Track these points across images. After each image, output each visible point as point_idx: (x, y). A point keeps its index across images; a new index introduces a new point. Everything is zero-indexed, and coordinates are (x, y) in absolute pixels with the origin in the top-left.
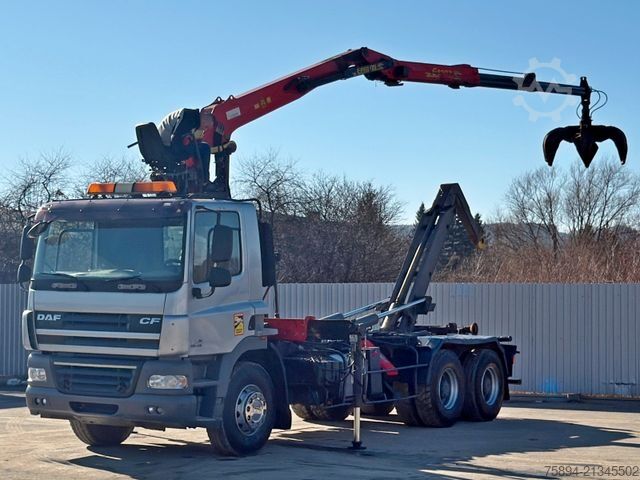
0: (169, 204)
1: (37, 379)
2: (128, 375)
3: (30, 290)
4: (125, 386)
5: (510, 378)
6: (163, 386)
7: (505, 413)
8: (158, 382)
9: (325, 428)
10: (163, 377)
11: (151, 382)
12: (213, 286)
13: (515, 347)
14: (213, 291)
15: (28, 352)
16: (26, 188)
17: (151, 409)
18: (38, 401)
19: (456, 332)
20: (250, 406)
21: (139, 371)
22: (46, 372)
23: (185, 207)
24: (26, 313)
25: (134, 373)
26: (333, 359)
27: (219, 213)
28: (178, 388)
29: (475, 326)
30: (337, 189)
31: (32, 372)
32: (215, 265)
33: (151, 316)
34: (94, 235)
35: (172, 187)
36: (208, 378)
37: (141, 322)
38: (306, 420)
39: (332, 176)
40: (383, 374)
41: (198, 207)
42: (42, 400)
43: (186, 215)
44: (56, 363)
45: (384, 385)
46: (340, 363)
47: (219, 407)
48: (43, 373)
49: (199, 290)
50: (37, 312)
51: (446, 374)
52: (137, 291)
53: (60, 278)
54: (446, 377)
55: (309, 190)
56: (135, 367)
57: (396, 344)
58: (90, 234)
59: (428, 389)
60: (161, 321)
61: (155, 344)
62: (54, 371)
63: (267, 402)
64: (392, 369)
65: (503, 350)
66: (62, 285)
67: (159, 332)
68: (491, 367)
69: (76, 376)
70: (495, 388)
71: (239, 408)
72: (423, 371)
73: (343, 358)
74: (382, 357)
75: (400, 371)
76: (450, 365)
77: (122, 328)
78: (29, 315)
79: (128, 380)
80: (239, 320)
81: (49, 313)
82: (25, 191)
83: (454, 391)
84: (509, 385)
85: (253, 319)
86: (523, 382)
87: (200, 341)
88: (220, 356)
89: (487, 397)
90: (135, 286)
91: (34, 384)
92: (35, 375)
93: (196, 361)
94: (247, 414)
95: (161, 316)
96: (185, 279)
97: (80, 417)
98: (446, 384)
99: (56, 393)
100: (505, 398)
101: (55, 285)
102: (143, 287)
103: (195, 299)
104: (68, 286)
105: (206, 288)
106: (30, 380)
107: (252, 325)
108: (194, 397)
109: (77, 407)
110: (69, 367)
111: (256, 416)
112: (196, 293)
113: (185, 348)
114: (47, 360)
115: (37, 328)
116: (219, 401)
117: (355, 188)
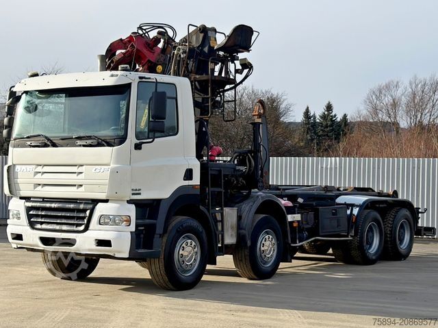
117: (259, 94)
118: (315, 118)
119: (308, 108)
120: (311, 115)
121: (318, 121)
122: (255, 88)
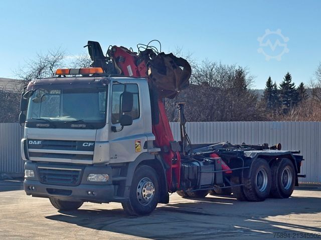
0: (98, 80)
1: (29, 176)
2: (76, 174)
3: (25, 127)
4: (75, 180)
5: (298, 174)
6: (96, 180)
7: (296, 193)
8: (93, 178)
9: (193, 201)
10: (96, 175)
11: (89, 178)
12: (123, 125)
13: (302, 157)
14: (122, 128)
15: (24, 161)
16: (40, 70)
17: (89, 193)
18: (30, 188)
19: (268, 148)
20: (145, 189)
21: (83, 171)
22: (34, 173)
23: (107, 82)
24: (23, 140)
25: (80, 173)
26: (193, 165)
27: (125, 85)
28: (104, 181)
29: (280, 145)
30: (216, 69)
31: (27, 172)
32: (124, 114)
33: (89, 142)
34: (60, 97)
35: (100, 70)
36: (121, 175)
37: (84, 145)
38: (184, 197)
39: (213, 62)
40: (223, 173)
41: (114, 82)
42: (32, 187)
43: (108, 86)
44: (39, 167)
45: (224, 179)
46: (198, 167)
47: (127, 191)
48: (33, 173)
49: (115, 127)
50: (29, 140)
51: (260, 172)
52: (81, 128)
53: (41, 121)
54: (261, 173)
55: (200, 70)
56: (81, 170)
57: (231, 156)
58: (58, 96)
59: (250, 180)
60: (94, 145)
61: (91, 157)
62: (39, 172)
63: (155, 187)
64: (228, 170)
65: (295, 159)
66: (41, 125)
67: (93, 150)
68: (287, 168)
69: (49, 174)
70: (290, 180)
71: (139, 190)
72: (246, 171)
73: (199, 163)
74: (223, 163)
75: (233, 171)
76: (263, 166)
77: (73, 148)
78: (25, 141)
79: (77, 176)
80: (138, 144)
81: (35, 140)
82: (40, 72)
83: (265, 181)
84: (299, 178)
85: (146, 142)
86: (307, 176)
87: (116, 155)
88: (128, 163)
89: (285, 185)
90: (80, 126)
91: (28, 179)
92: (28, 174)
93: (114, 166)
94: (144, 193)
95: (94, 142)
96: (107, 122)
97: (52, 197)
98: (260, 177)
99: (39, 184)
100: (296, 185)
101: (38, 125)
102: (84, 126)
103: (113, 132)
104: (45, 125)
105: (118, 126)
106: (26, 176)
107: (146, 146)
108: (113, 186)
109: (51, 191)
110: (46, 169)
111: (149, 195)
112: (113, 129)
113: (107, 159)
114: (34, 166)
115: (29, 148)
116: (127, 188)
117: (226, 68)
118: (276, 87)
119: (270, 78)
120: (273, 84)
121: (279, 89)
122: (223, 64)
